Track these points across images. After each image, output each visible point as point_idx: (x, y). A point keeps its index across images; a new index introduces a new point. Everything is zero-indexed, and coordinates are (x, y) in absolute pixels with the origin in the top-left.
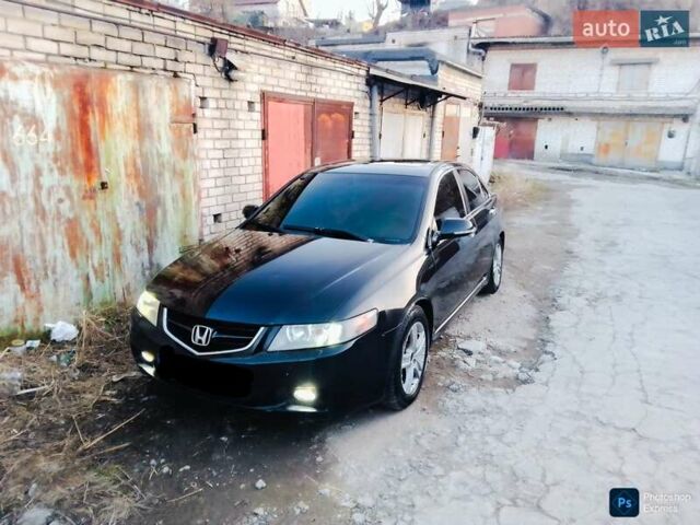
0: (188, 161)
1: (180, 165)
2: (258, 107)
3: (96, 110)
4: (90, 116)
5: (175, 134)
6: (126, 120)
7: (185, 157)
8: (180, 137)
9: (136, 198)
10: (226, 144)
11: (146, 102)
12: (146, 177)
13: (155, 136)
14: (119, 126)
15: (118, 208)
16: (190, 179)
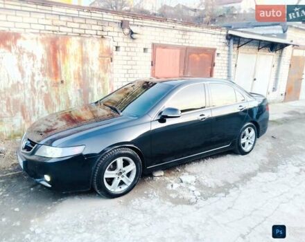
0: (107, 74)
1: (103, 75)
2: (150, 51)
3: (61, 51)
4: (58, 54)
5: (100, 62)
6: (76, 56)
7: (106, 71)
8: (103, 63)
9: (78, 88)
10: (130, 67)
11: (86, 48)
12: (84, 79)
13: (90, 62)
14: (72, 58)
15: (69, 91)
16: (108, 81)
